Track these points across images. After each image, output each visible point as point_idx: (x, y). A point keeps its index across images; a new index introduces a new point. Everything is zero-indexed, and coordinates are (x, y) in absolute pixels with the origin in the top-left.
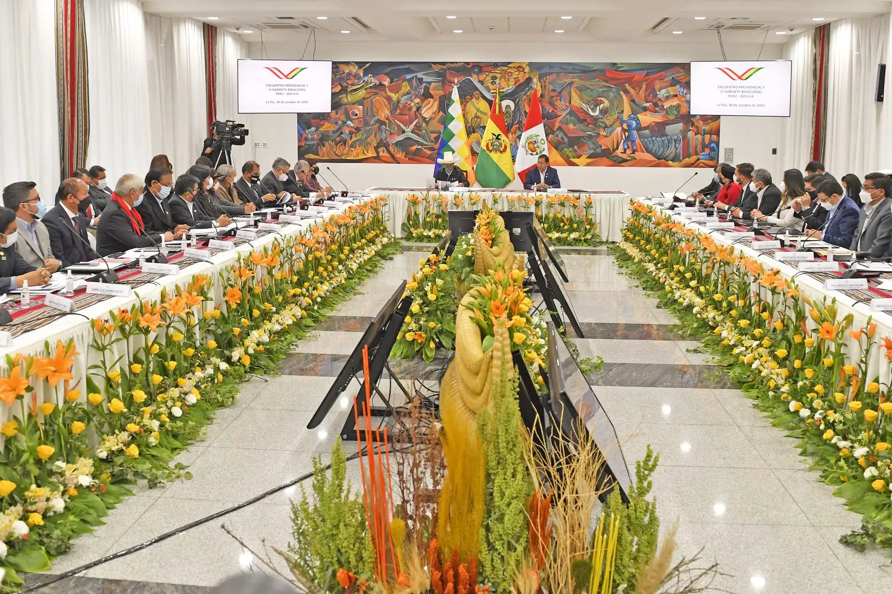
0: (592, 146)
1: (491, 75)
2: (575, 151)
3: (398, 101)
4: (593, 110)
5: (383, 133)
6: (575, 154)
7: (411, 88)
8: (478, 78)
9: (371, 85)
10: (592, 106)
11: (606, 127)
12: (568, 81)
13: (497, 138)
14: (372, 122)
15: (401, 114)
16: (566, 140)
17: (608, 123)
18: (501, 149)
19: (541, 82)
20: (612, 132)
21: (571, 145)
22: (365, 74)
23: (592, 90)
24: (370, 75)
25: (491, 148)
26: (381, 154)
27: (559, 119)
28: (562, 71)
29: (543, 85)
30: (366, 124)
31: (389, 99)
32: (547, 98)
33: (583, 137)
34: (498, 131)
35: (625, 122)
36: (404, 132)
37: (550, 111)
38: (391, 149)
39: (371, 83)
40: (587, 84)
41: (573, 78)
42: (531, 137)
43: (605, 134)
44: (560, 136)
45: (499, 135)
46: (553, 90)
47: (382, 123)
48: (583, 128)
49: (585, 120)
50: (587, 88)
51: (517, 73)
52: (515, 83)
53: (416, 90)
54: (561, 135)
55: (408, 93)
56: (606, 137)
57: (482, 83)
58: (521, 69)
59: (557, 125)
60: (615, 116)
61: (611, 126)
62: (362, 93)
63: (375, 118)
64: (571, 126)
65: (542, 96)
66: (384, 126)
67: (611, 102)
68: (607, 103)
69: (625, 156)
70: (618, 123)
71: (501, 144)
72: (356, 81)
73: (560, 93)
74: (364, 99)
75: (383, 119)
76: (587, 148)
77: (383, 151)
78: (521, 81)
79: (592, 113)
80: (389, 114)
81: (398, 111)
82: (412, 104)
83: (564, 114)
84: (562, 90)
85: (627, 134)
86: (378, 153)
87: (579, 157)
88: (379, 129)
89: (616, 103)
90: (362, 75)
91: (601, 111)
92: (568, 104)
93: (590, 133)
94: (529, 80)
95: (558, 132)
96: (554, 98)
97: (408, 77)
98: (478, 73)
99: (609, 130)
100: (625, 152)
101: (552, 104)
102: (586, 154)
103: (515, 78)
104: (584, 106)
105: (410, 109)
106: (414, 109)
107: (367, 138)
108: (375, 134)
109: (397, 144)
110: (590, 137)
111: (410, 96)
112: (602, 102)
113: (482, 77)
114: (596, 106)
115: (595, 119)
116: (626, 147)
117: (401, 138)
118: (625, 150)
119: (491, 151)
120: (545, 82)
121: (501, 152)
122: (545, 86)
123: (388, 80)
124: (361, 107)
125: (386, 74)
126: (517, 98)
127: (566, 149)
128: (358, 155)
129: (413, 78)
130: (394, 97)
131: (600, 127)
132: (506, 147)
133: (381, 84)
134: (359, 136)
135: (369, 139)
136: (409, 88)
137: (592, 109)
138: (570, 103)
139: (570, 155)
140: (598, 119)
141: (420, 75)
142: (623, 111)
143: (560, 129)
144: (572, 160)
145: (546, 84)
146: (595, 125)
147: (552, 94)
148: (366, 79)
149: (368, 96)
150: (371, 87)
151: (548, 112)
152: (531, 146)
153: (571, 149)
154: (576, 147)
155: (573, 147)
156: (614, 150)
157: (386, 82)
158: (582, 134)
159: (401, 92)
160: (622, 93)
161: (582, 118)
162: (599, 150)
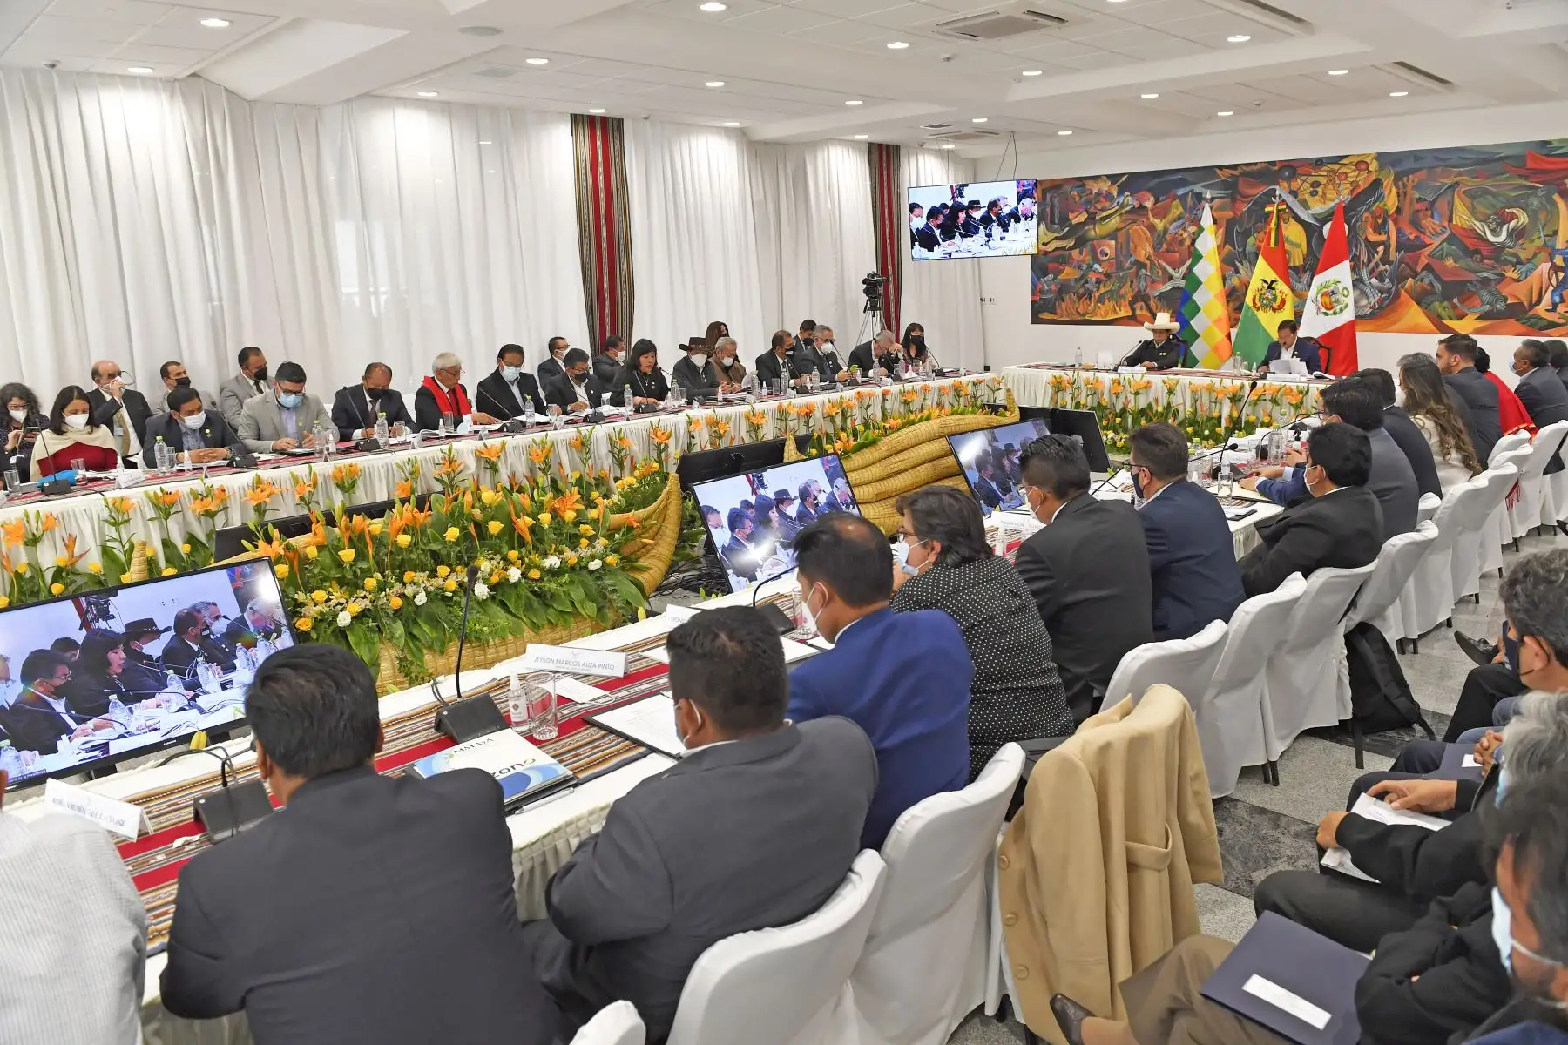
0: (1487, 297)
1: (1311, 180)
2: (1454, 307)
3: (1165, 231)
4: (1495, 232)
5: (1142, 280)
6: (1450, 312)
7: (1185, 209)
8: (1290, 186)
9: (1128, 209)
10: (1493, 226)
11: (1519, 262)
12: (1449, 181)
13: (1270, 287)
14: (1128, 265)
15: (1168, 251)
16: (1438, 287)
17: (1523, 256)
18: (1275, 305)
19: (1397, 187)
20: (1529, 272)
21: (1446, 297)
22: (1120, 193)
23: (1494, 195)
24: (1127, 193)
25: (1259, 304)
26: (1138, 312)
27: (1427, 251)
28: (1440, 163)
29: (1401, 191)
30: (1120, 266)
31: (1152, 228)
32: (1407, 214)
33: (1471, 282)
34: (1271, 275)
35: (1559, 252)
36: (1171, 278)
37: (1412, 237)
38: (1152, 304)
39: (1127, 205)
40: (1487, 184)
41: (1460, 174)
42: (1327, 284)
43: (1515, 276)
44: (1427, 281)
45: (1273, 282)
46: (1419, 200)
47: (1140, 265)
48: (1473, 265)
49: (1477, 251)
50: (1486, 192)
51: (1356, 173)
52: (1352, 191)
53: (1191, 213)
54: (1428, 278)
55: (1179, 218)
56: (1518, 281)
57: (1294, 194)
58: (1363, 167)
59: (1424, 261)
60: (1539, 243)
61: (1529, 260)
62: (1115, 222)
63: (1133, 259)
64: (1450, 262)
65: (1398, 211)
66: (1144, 271)
67: (1533, 216)
68: (1523, 218)
69: (1552, 317)
70: (1543, 255)
71: (1275, 298)
72: (1108, 204)
73: (1433, 203)
74: (1117, 230)
75: (1142, 259)
76: (1477, 302)
77: (1141, 309)
78: (1362, 187)
79: (1491, 238)
80: (1152, 253)
81: (1165, 246)
82: (1185, 235)
83: (1437, 241)
84: (1435, 200)
85: (1561, 275)
86: (1133, 310)
87: (1461, 317)
88: (1137, 273)
89: (1542, 217)
90: (1115, 194)
91: (1510, 234)
92: (1446, 224)
93: (1485, 274)
94: (1377, 184)
95: (1423, 274)
96: (1421, 215)
97: (1181, 192)
98: (1289, 179)
99: (1524, 268)
100: (1554, 310)
101: (1416, 224)
102: (1476, 313)
103: (1351, 183)
104: (1478, 226)
105: (1181, 242)
106: (1188, 242)
107: (1120, 288)
108: (1132, 282)
109: (1161, 297)
110: (1485, 282)
111: (1181, 222)
112: (1513, 217)
113: (1295, 185)
114: (1501, 225)
115: (1497, 249)
116: (1557, 299)
117: (1167, 287)
118: (1555, 305)
119: (1258, 309)
120: (1405, 186)
121: (1274, 310)
122: (1405, 193)
123: (1152, 198)
124: (1113, 242)
125: (1149, 190)
126: (1353, 217)
127: (1437, 304)
128: (1106, 314)
129: (1188, 193)
130: (1159, 224)
131: (1506, 262)
132: (1283, 302)
133: (1142, 207)
134: (1110, 286)
135: (1122, 292)
136: (1181, 209)
137: (1493, 231)
138: (1450, 220)
139: (1444, 313)
140: (1504, 248)
141: (1198, 188)
142: (1555, 233)
143: (1428, 267)
144: (1447, 322)
145: (1409, 189)
146: (1497, 259)
147: (1417, 206)
148: (1121, 200)
149: (1123, 225)
150: (1127, 212)
151: (1409, 238)
152: (1327, 300)
153: (1446, 304)
154: (1455, 300)
155: (1450, 299)
156: (1532, 306)
157: (1149, 204)
158: (1472, 277)
159: (1170, 217)
160: (1556, 197)
161: (1471, 247)
162: (1500, 306)
